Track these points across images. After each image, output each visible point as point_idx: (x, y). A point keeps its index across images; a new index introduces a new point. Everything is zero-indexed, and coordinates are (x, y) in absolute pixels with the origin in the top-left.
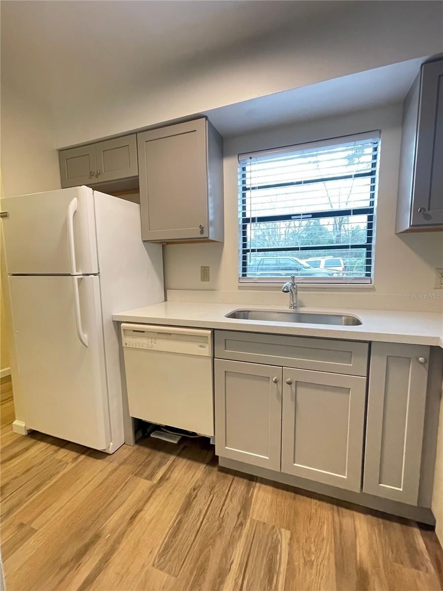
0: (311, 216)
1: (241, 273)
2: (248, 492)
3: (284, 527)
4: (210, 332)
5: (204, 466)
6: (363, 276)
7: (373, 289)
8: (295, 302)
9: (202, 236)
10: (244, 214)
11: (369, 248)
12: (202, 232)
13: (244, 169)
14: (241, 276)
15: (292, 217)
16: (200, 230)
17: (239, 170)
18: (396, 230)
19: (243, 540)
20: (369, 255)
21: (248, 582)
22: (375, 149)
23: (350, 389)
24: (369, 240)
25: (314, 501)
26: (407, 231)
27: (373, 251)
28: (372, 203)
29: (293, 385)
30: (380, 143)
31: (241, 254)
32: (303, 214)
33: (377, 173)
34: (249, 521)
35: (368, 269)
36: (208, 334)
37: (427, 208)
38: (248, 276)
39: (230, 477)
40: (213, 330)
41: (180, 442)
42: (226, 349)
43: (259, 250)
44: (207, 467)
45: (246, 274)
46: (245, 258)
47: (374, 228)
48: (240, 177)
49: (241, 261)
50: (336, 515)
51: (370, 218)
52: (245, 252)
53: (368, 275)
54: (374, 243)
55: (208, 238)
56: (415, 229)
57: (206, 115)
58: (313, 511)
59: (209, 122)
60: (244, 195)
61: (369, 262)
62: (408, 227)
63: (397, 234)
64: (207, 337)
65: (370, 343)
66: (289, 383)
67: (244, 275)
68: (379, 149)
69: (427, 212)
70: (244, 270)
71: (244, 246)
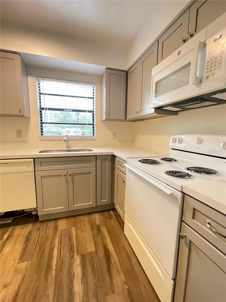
0: (72, 110)
1: (40, 133)
2: (56, 223)
3: (72, 227)
4: (33, 159)
5: (31, 224)
6: (92, 135)
7: (95, 140)
8: (68, 146)
9: (21, 114)
10: (40, 106)
11: (93, 125)
12: (20, 112)
13: (39, 84)
14: (40, 135)
15: (64, 110)
16: (19, 111)
17: (37, 84)
18: (101, 119)
19: (58, 237)
20: (93, 127)
21: (63, 246)
22: (94, 90)
23: (91, 172)
24: (93, 122)
25: (81, 216)
26: (104, 120)
27: (95, 126)
28: (94, 109)
29: (72, 176)
30: (95, 88)
31: (40, 125)
32: (69, 109)
33: (95, 98)
34: (58, 232)
35: (94, 133)
36: (32, 160)
37: (109, 113)
38: (44, 135)
39: (46, 223)
40: (34, 158)
41: (13, 221)
42: (41, 166)
43: (49, 123)
44: (33, 224)
45: (43, 134)
46: (42, 126)
47: (95, 118)
48: (37, 87)
49: (40, 128)
50: (89, 217)
51: (93, 114)
52: (42, 123)
53: (94, 135)
54: (95, 123)
55: (24, 115)
56: (107, 120)
57: (20, 53)
58: (82, 219)
59: (21, 57)
60: (40, 96)
61: (93, 130)
62: (104, 119)
63: (102, 121)
64: (31, 162)
65: (96, 156)
66: (70, 175)
67: (42, 135)
68: (95, 90)
69: (109, 115)
70: (42, 132)
71: (41, 120)
